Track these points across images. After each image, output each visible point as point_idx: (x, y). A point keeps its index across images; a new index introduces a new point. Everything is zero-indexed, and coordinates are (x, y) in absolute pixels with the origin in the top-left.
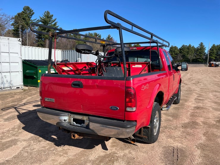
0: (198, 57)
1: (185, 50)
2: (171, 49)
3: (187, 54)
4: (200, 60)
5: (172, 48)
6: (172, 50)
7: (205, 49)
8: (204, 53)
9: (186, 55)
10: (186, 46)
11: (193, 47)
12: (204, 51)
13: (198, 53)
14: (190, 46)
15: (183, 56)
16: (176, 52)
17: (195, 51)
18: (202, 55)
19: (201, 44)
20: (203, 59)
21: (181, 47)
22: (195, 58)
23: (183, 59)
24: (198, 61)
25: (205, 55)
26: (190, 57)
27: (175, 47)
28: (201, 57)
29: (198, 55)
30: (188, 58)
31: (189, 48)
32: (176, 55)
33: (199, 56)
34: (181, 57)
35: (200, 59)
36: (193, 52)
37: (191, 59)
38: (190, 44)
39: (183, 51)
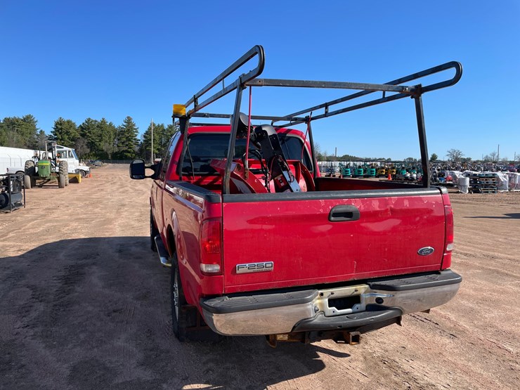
0: (125, 149)
1: (95, 131)
2: (60, 127)
3: (100, 141)
4: (129, 155)
5: (61, 124)
6: (61, 129)
7: (137, 132)
8: (135, 139)
9: (98, 144)
10: (96, 121)
11: (111, 124)
12: (136, 136)
13: (125, 139)
14: (103, 122)
15: (91, 145)
16: (73, 135)
17: (115, 134)
18: (132, 144)
19: (129, 121)
20: (134, 152)
21: (83, 124)
22: (116, 150)
23: (91, 151)
24: (126, 156)
25: (138, 145)
26: (108, 146)
27: (69, 122)
28: (131, 148)
29: (123, 143)
30: (103, 150)
31: (102, 126)
32: (74, 143)
33: (127, 145)
34: (85, 147)
35: (129, 152)
36: (112, 137)
37: (109, 152)
38: (103, 119)
39: (90, 132)
